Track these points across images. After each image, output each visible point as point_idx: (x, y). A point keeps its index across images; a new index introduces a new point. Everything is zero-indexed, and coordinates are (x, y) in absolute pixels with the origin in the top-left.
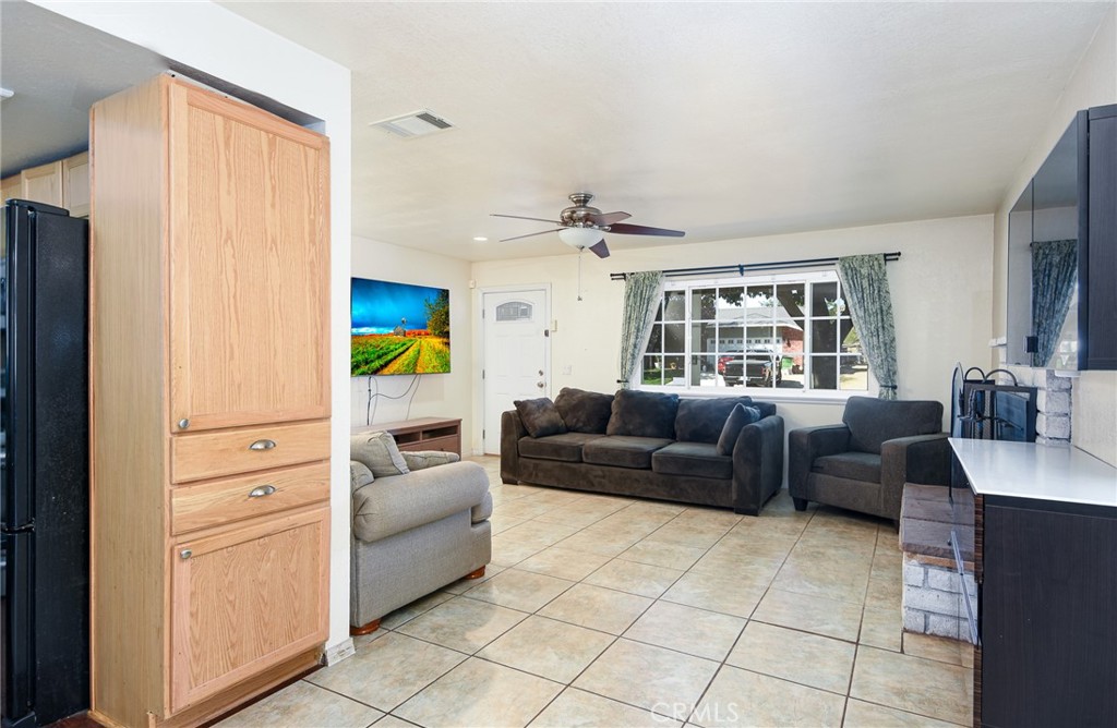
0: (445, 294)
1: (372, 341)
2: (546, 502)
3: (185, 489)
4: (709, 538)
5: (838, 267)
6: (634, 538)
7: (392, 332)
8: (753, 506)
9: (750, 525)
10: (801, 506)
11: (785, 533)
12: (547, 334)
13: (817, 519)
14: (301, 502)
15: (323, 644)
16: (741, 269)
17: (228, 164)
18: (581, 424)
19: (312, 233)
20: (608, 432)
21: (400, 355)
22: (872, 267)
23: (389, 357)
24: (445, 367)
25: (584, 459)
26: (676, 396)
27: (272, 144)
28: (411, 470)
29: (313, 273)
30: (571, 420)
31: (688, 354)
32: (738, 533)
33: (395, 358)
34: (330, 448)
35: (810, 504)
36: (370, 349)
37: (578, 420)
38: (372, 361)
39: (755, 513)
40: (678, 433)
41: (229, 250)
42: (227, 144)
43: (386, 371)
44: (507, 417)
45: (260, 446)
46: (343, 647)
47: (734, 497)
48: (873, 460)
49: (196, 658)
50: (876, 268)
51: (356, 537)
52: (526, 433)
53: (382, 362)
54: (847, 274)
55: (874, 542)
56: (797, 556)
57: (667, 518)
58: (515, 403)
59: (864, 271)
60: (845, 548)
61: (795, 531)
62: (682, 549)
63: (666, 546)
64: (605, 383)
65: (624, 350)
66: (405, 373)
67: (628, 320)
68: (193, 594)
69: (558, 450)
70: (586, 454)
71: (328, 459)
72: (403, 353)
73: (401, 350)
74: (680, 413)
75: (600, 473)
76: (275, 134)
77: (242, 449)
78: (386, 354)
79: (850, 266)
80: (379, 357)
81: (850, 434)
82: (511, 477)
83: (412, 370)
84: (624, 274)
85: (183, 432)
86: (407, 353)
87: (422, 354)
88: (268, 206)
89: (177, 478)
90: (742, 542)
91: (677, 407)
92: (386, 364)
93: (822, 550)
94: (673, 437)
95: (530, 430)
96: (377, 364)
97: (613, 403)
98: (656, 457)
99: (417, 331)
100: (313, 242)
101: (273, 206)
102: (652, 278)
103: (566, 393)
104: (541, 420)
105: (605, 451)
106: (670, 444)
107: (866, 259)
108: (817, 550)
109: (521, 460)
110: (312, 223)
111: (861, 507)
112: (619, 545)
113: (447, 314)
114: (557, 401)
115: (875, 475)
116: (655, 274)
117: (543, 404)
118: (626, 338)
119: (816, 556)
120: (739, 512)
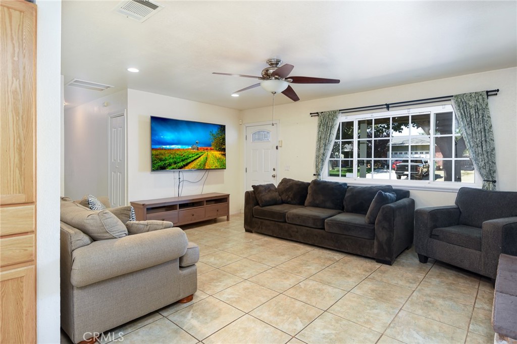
0: (222, 128)
1: (179, 152)
2: (262, 245)
4: (352, 281)
5: (453, 102)
6: (300, 278)
7: (190, 148)
8: (388, 259)
9: (384, 272)
10: (424, 259)
11: (408, 282)
12: (277, 148)
13: (435, 270)
16: (388, 107)
18: (290, 199)
20: (305, 204)
21: (195, 160)
22: (477, 101)
23: (189, 161)
24: (223, 167)
25: (287, 221)
26: (345, 184)
30: (284, 197)
31: (355, 159)
32: (373, 278)
33: (192, 161)
35: (429, 259)
36: (177, 156)
37: (289, 197)
38: (179, 163)
39: (389, 263)
40: (345, 207)
43: (186, 168)
44: (248, 194)
47: (376, 251)
48: (474, 233)
50: (481, 101)
52: (258, 204)
53: (184, 163)
54: (459, 106)
55: (475, 295)
56: (412, 304)
57: (330, 262)
58: (253, 186)
59: (472, 103)
60: (451, 299)
61: (415, 280)
62: (330, 289)
63: (320, 286)
64: (305, 175)
65: (317, 157)
66: (199, 169)
67: (320, 139)
69: (273, 214)
70: (288, 218)
72: (197, 159)
73: (196, 157)
74: (347, 195)
75: (295, 230)
78: (187, 159)
79: (461, 101)
80: (183, 161)
81: (461, 212)
82: (249, 228)
83: (203, 168)
84: (317, 113)
86: (199, 159)
87: (209, 159)
90: (374, 287)
91: (346, 191)
92: (187, 164)
93: (432, 300)
94: (342, 209)
95: (259, 202)
96: (181, 164)
97: (309, 187)
98: (327, 223)
99: (205, 148)
102: (334, 114)
103: (285, 181)
104: (267, 196)
105: (299, 217)
106: (339, 213)
107: (473, 95)
108: (428, 299)
109: (254, 219)
111: (466, 265)
113: (224, 139)
114: (279, 186)
115: (477, 244)
116: (335, 112)
117: (269, 187)
118: (319, 149)
119: (428, 305)
120: (379, 261)
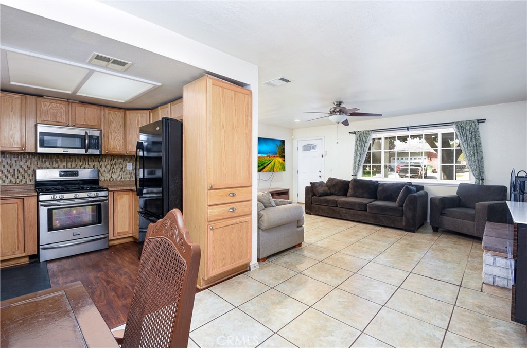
0: (283, 142)
2: (323, 222)
3: (211, 207)
4: (392, 240)
5: (454, 126)
6: (360, 237)
7: (266, 156)
8: (413, 229)
9: (411, 236)
10: (436, 230)
11: (428, 240)
12: (322, 156)
13: (442, 236)
14: (243, 214)
15: (249, 263)
16: (408, 128)
17: (223, 103)
18: (336, 192)
19: (247, 123)
20: (348, 195)
22: (471, 126)
23: (265, 165)
24: (284, 169)
25: (338, 206)
26: (377, 181)
27: (235, 94)
28: (277, 206)
29: (247, 137)
30: (332, 190)
31: (383, 164)
32: (405, 239)
33: (267, 165)
34: (251, 196)
35: (440, 229)
37: (336, 190)
39: (413, 231)
40: (378, 197)
41: (223, 131)
42: (223, 97)
43: (264, 170)
44: (307, 188)
45: (231, 195)
46: (255, 265)
47: (404, 224)
48: (472, 211)
49: (214, 261)
50: (473, 126)
51: (259, 228)
52: (314, 195)
53: (263, 167)
54: (459, 129)
55: (471, 247)
56: (433, 250)
57: (374, 231)
58: (310, 183)
59: (467, 128)
60: (457, 248)
61: (432, 240)
62: (380, 243)
63: (374, 242)
64: (346, 175)
65: (355, 163)
66: (270, 171)
67: (356, 150)
68: (213, 241)
69: (327, 202)
70: (339, 204)
71: (251, 200)
72: (270, 163)
74: (379, 189)
75: (345, 211)
76: (236, 91)
77: (226, 195)
79: (460, 126)
80: (262, 165)
81: (460, 199)
82: (309, 211)
83: (272, 170)
84: (355, 132)
85: (211, 189)
87: (276, 164)
88: (234, 115)
89: (209, 204)
90: (407, 243)
91: (378, 186)
93: (445, 248)
94: (376, 199)
95: (316, 194)
97: (350, 184)
98: (369, 207)
99: (274, 156)
100: (247, 126)
101: (235, 115)
102: (367, 133)
103: (330, 180)
104: (321, 190)
105: (347, 203)
106: (375, 201)
107: (468, 122)
108: (442, 248)
109: (313, 205)
110: (247, 120)
111: (465, 231)
112: (354, 240)
113: (284, 149)
114: (327, 183)
115: (472, 218)
116: (368, 131)
117: (321, 184)
118: (356, 158)
119: (442, 250)
120: (406, 230)
